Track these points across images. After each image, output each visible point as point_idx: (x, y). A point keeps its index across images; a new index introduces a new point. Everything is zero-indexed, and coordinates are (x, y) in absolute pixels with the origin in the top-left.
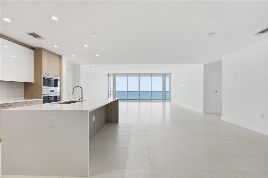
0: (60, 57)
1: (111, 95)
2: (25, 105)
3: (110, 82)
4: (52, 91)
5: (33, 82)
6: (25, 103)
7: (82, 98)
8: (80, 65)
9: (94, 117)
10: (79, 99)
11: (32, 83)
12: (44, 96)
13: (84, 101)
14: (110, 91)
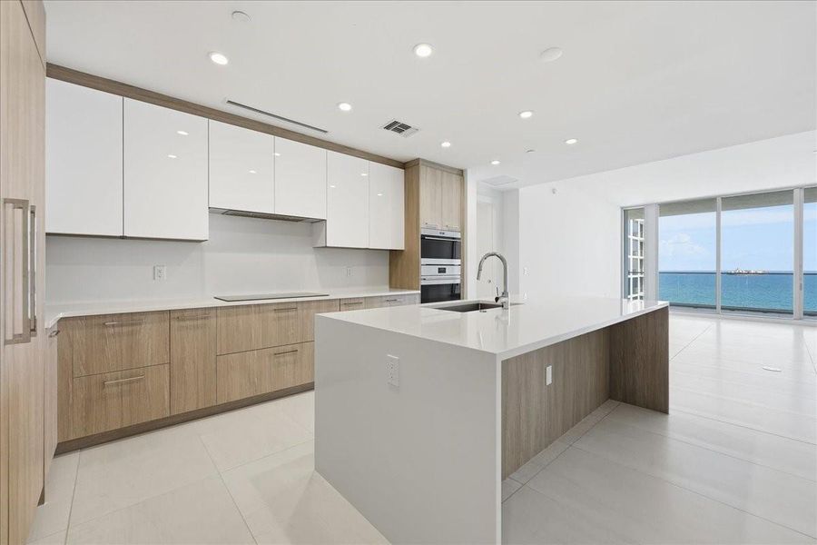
0: (461, 173)
1: (635, 286)
2: (386, 304)
3: (631, 237)
4: (442, 271)
5: (403, 249)
6: (384, 299)
7: (505, 294)
8: (517, 190)
9: (549, 369)
10: (497, 299)
11: (402, 251)
12: (423, 283)
13: (511, 304)
14: (634, 273)
